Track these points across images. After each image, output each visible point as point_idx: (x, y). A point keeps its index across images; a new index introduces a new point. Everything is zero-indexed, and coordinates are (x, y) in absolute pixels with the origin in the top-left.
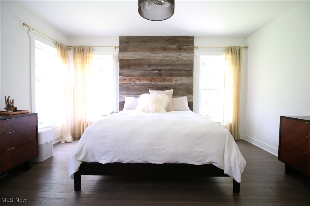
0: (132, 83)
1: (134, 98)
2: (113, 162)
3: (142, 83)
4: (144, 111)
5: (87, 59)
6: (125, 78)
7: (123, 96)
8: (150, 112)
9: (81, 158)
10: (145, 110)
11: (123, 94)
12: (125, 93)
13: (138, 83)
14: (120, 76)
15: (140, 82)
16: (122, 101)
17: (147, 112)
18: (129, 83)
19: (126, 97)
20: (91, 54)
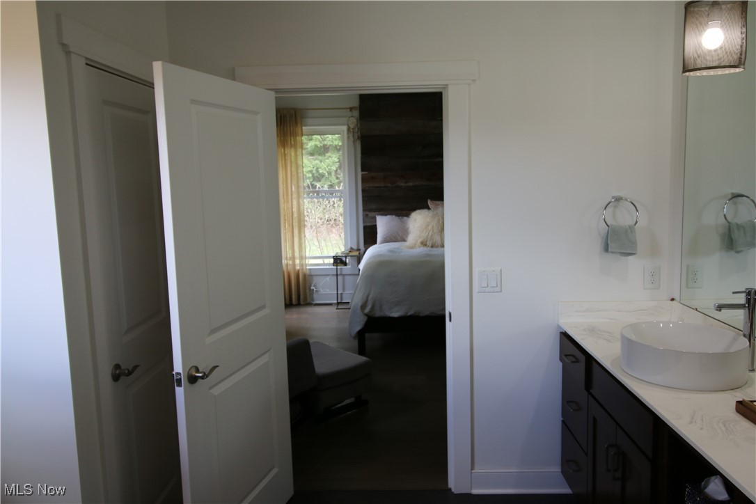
0: (389, 185)
1: (397, 218)
2: (409, 314)
3: (410, 184)
4: (424, 244)
5: (292, 138)
6: (373, 174)
7: (371, 214)
8: (437, 247)
9: (367, 310)
10: (428, 243)
11: (371, 210)
12: (374, 206)
13: (403, 184)
14: (362, 170)
15: (406, 183)
16: (369, 224)
17: (432, 247)
18: (382, 185)
19: (379, 215)
20: (299, 125)
